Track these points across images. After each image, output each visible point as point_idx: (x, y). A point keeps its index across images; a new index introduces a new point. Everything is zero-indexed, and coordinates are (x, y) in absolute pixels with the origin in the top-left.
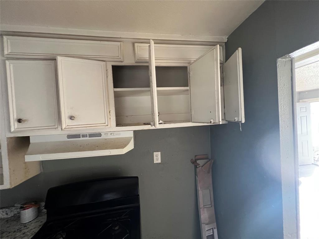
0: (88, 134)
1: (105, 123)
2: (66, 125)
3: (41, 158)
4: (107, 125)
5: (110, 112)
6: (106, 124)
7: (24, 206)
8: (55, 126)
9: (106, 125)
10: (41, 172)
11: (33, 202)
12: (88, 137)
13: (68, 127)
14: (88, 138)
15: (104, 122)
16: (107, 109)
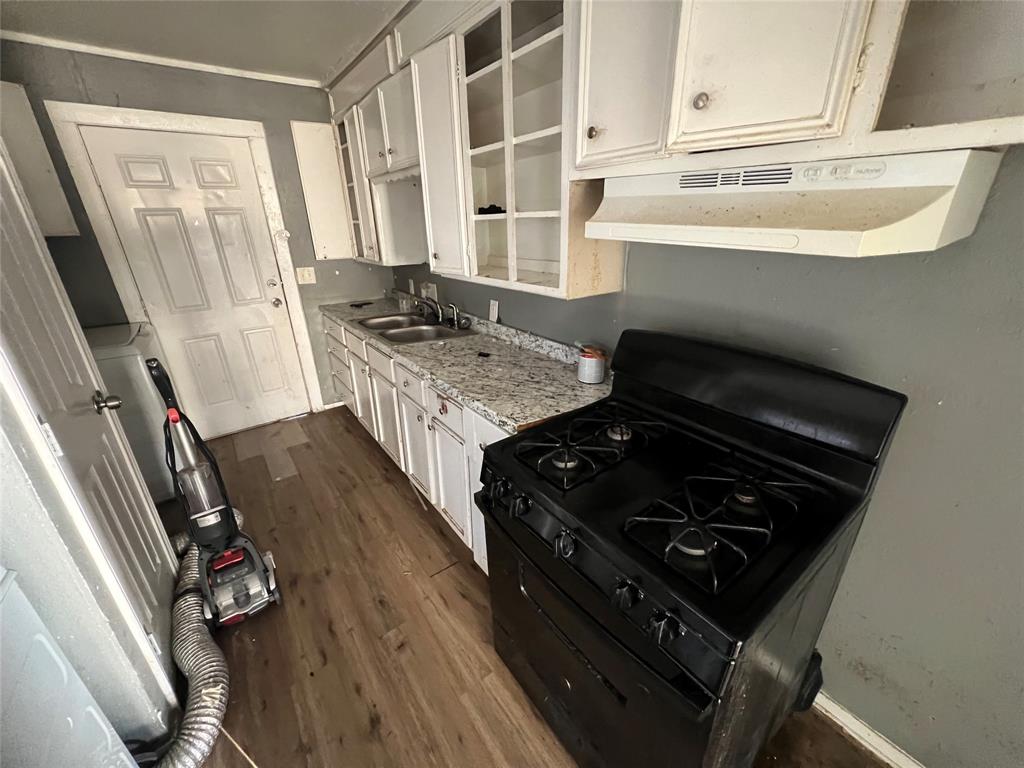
0: (742, 171)
1: (820, 117)
2: (680, 132)
3: (610, 234)
4: (829, 126)
5: (863, 52)
6: (826, 120)
7: (586, 350)
8: (656, 143)
9: (822, 127)
10: (622, 290)
11: (600, 350)
12: (741, 182)
13: (683, 139)
14: (739, 189)
15: (818, 113)
16: (853, 28)
